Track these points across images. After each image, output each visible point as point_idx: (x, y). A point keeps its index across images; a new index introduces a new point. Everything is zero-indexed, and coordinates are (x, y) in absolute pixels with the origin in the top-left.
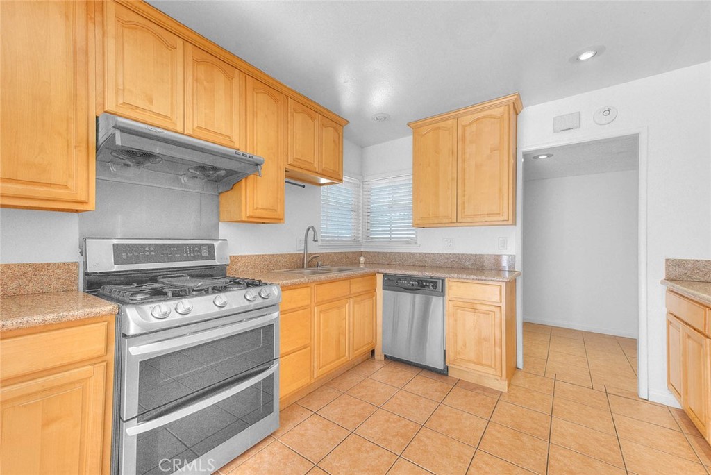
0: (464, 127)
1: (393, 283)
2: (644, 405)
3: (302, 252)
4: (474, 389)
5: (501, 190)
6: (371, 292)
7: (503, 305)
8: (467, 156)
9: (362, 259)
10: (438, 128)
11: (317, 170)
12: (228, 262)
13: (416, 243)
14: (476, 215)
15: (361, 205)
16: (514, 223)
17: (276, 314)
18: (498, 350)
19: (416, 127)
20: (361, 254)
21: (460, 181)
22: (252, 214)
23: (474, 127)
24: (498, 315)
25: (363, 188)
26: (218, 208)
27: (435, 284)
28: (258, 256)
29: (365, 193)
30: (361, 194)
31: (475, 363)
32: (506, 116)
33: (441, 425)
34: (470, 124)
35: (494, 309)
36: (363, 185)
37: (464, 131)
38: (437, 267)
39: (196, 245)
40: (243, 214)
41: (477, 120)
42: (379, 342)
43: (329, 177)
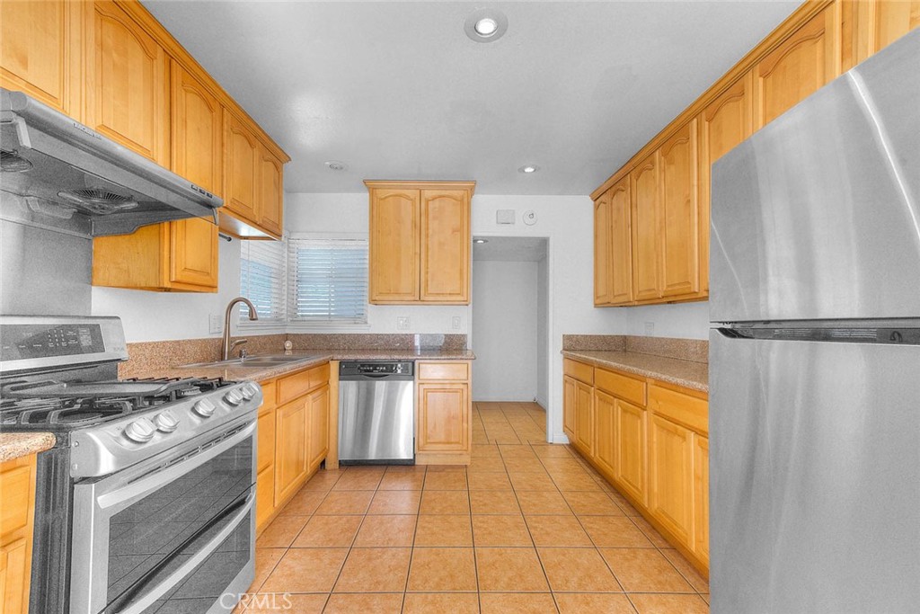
0: (427, 201)
1: (351, 370)
2: (551, 448)
3: (222, 336)
4: (443, 470)
6: (324, 386)
7: (470, 381)
8: (430, 232)
9: (288, 344)
10: (399, 195)
11: (257, 220)
12: (124, 355)
13: (366, 323)
14: (439, 295)
15: (285, 269)
16: (467, 304)
18: (465, 425)
19: (372, 186)
20: (286, 337)
21: (423, 256)
22: (179, 278)
23: (437, 203)
24: (465, 393)
25: (289, 247)
26: (89, 260)
28: (155, 345)
29: (292, 254)
30: (285, 255)
31: (444, 443)
33: (433, 509)
34: (434, 199)
35: (462, 386)
36: (289, 243)
37: (427, 205)
38: (391, 350)
39: (70, 327)
40: (166, 277)
41: (440, 197)
42: (332, 448)
43: (267, 230)
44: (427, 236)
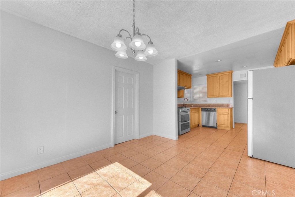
0: (220, 76)
1: (204, 110)
5: (228, 90)
6: (198, 112)
7: (229, 113)
10: (213, 76)
14: (223, 95)
15: (191, 92)
16: (232, 97)
17: (189, 113)
19: (208, 75)
20: (192, 104)
21: (219, 87)
23: (222, 76)
27: (214, 110)
31: (223, 125)
32: (229, 75)
35: (227, 114)
42: (200, 123)
43: (188, 87)
44: (220, 83)
